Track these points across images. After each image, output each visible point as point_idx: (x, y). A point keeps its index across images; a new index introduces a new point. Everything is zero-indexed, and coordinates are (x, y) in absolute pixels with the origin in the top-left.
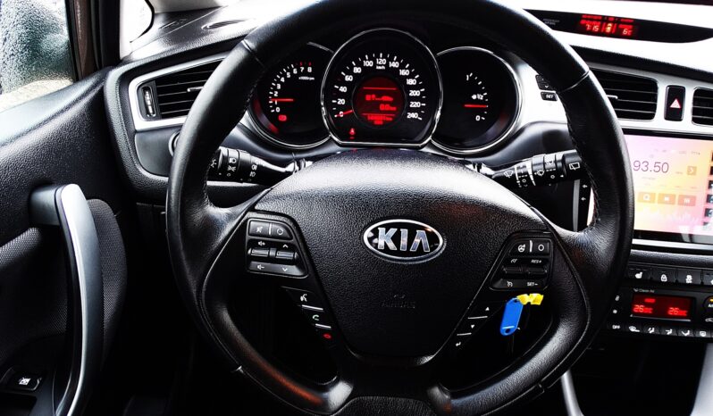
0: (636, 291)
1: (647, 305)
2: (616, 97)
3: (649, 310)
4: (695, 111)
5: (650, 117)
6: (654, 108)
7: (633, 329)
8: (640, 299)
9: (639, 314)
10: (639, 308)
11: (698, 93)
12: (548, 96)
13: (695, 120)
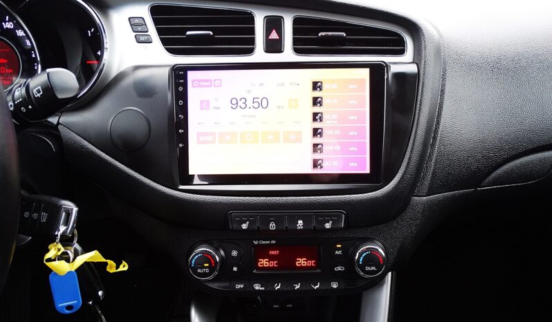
0: (256, 243)
1: (271, 258)
2: (211, 33)
3: (274, 264)
4: (295, 42)
5: (250, 51)
6: (252, 41)
7: (257, 287)
8: (263, 252)
9: (264, 268)
10: (264, 262)
11: (296, 21)
12: (142, 39)
13: (298, 51)
